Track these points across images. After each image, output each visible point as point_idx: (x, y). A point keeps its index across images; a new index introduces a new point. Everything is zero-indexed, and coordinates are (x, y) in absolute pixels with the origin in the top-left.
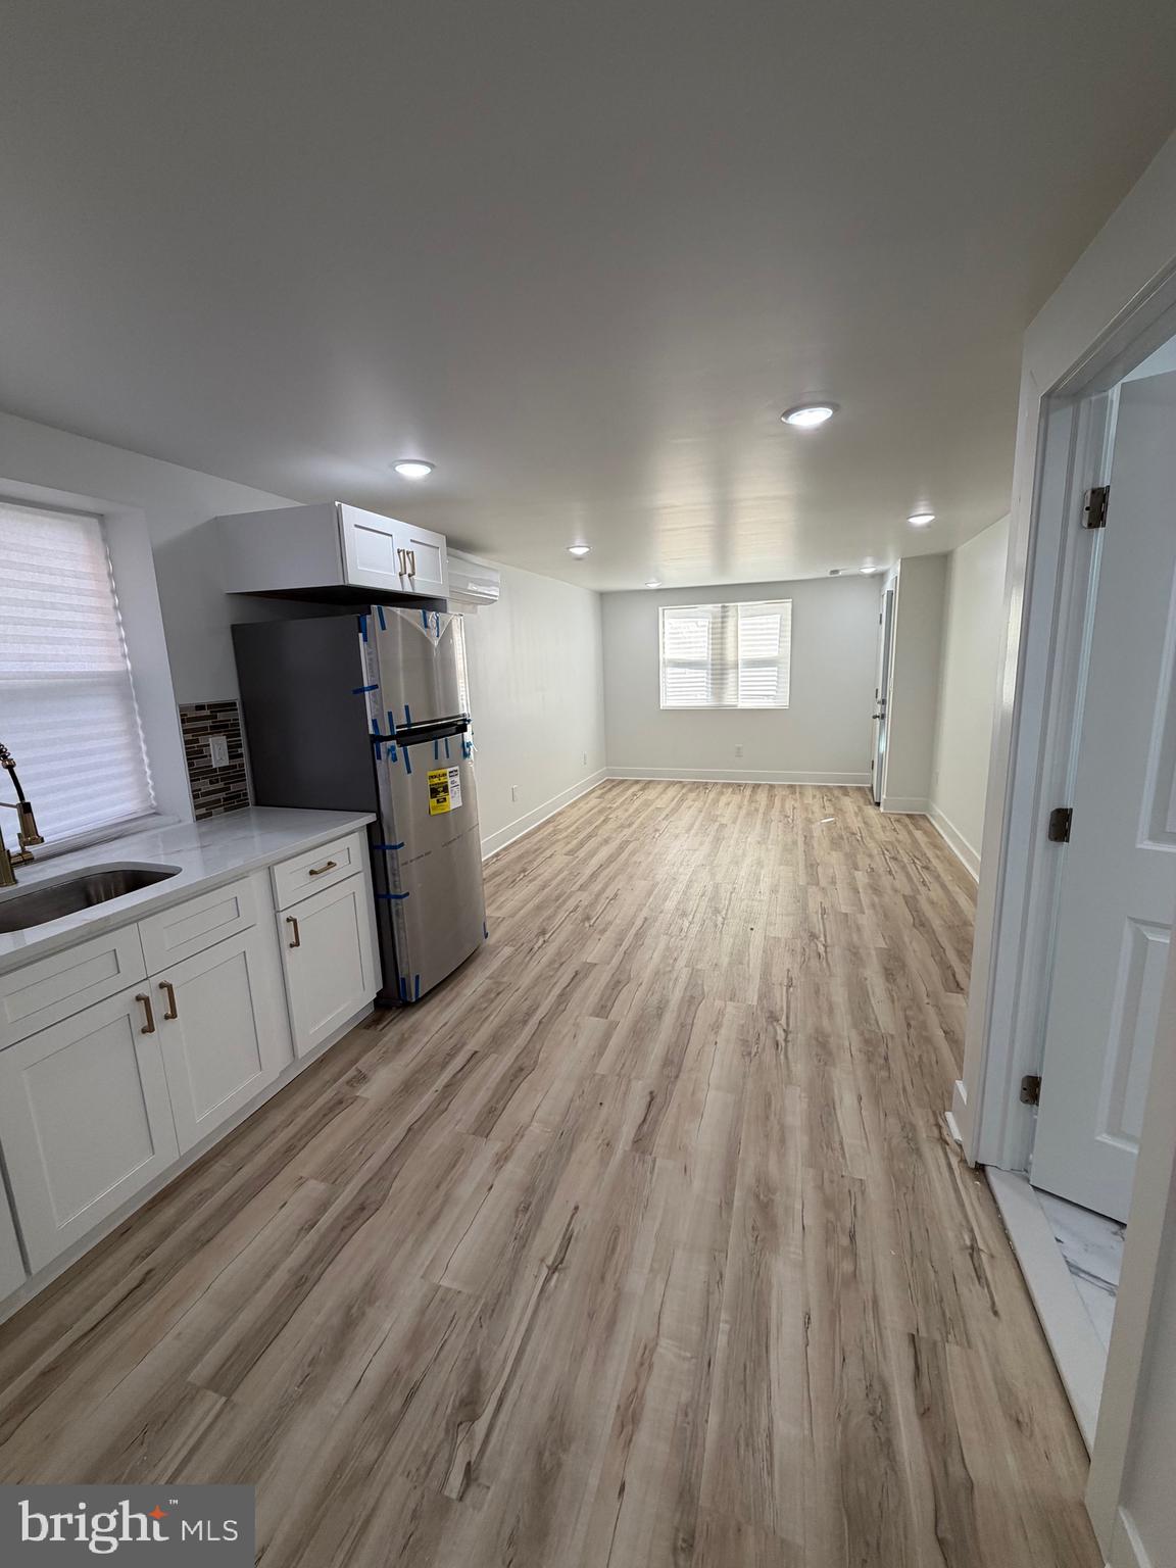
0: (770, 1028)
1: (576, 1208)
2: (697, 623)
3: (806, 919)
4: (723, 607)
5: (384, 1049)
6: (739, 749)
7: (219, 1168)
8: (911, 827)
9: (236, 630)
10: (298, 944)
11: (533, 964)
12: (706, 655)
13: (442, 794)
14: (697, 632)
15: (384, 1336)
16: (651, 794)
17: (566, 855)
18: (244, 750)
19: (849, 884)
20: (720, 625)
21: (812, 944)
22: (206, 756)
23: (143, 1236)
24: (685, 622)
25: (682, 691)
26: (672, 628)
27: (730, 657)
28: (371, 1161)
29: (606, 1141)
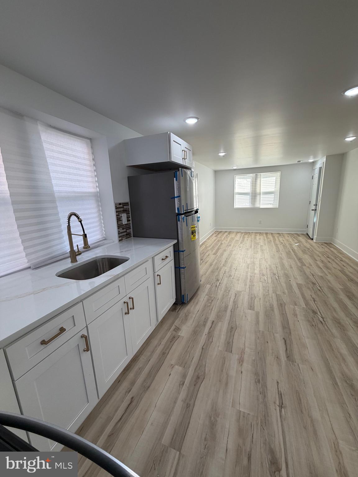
0: (315, 316)
1: (278, 382)
2: (247, 180)
3: (308, 278)
4: (256, 175)
5: (181, 319)
6: (261, 221)
7: (142, 359)
8: (328, 247)
9: (129, 178)
10: (160, 284)
11: (219, 291)
12: (250, 191)
13: (194, 234)
14: (247, 183)
15: (228, 430)
16: (233, 235)
17: (213, 254)
18: (130, 219)
19: (316, 265)
20: (255, 181)
21: (315, 286)
22: (121, 220)
23: (125, 384)
24: (243, 180)
25: (241, 202)
26: (238, 182)
27: (258, 191)
28: (194, 359)
29: (276, 356)
